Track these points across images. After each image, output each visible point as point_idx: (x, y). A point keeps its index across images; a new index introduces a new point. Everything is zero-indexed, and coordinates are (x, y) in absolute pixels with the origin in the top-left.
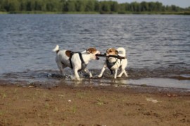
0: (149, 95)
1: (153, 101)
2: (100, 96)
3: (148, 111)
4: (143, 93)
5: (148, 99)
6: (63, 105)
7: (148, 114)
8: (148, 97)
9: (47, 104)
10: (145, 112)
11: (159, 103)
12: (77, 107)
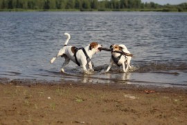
0: (127, 92)
1: (131, 97)
2: (79, 92)
3: (126, 107)
4: (121, 89)
5: (126, 96)
6: (43, 102)
7: (126, 111)
8: (126, 93)
9: (27, 101)
10: (123, 108)
11: (136, 99)
12: (56, 104)
